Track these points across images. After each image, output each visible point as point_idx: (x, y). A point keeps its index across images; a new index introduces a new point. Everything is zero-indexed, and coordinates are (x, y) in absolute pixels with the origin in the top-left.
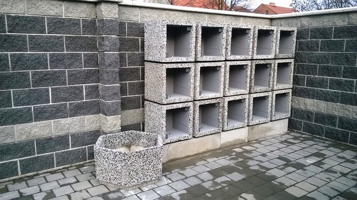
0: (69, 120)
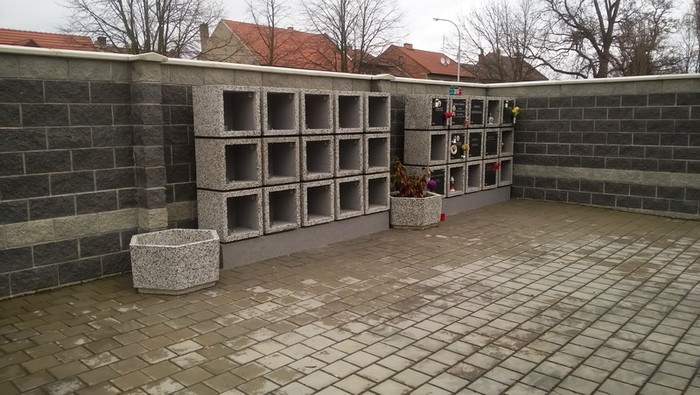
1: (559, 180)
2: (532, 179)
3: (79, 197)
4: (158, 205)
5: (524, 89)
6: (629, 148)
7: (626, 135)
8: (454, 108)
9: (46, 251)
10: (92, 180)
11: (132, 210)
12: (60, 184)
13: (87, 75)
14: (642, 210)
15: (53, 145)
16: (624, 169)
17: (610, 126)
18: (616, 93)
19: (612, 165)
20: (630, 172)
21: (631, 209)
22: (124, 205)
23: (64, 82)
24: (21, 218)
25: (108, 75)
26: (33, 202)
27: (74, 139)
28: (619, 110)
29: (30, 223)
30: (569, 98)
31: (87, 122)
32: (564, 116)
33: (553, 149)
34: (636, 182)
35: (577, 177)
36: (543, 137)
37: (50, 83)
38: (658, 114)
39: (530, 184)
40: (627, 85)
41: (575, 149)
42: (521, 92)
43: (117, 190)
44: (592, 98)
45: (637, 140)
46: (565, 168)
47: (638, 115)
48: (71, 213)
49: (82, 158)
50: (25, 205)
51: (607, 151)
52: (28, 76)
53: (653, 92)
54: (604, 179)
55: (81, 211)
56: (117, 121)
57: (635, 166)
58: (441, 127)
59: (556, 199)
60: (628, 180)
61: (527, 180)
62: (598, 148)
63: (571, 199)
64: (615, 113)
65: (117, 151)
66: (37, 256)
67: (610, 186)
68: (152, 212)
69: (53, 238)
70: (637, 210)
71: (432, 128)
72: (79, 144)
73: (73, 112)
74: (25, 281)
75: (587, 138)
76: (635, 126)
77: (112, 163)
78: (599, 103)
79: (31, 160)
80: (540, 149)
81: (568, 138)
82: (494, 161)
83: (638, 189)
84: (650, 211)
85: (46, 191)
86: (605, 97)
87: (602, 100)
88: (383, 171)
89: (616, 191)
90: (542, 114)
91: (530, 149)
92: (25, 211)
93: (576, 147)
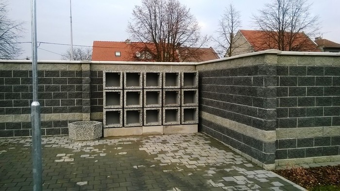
0: (68, 114)
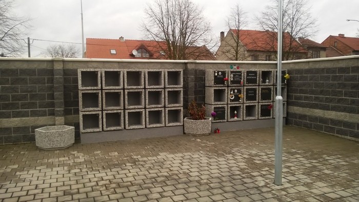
1: (309, 116)
2: (297, 115)
3: (31, 111)
4: (60, 116)
5: (293, 64)
6: (342, 99)
7: (340, 91)
8: (232, 76)
9: (17, 129)
10: (37, 104)
11: (53, 117)
12: (23, 106)
13: (35, 66)
14: (349, 137)
15: (21, 92)
16: (339, 111)
17: (332, 85)
18: (335, 66)
19: (334, 109)
20: (343, 113)
21: (343, 136)
22: (50, 115)
23: (26, 69)
24: (9, 117)
25: (44, 66)
26: (13, 112)
27: (29, 90)
28: (337, 76)
29: (12, 119)
30: (313, 69)
31: (35, 83)
32: (311, 80)
33: (306, 98)
34: (345, 120)
35: (317, 115)
36: (302, 91)
37: (21, 70)
38: (356, 79)
39: (296, 118)
40: (340, 62)
41: (316, 99)
42: (291, 66)
43: (47, 109)
44: (323, 69)
45: (346, 94)
46: (312, 110)
47: (346, 80)
48: (28, 116)
49: (32, 97)
50: (10, 112)
51: (331, 101)
52: (13, 67)
53: (353, 66)
54: (330, 117)
55: (32, 116)
56: (47, 83)
57: (344, 110)
58: (222, 85)
59: (308, 127)
60: (341, 118)
61: (295, 115)
62: (327, 98)
63: (315, 128)
64: (335, 78)
65: (48, 94)
66: (14, 131)
67: (333, 121)
68: (57, 118)
69: (20, 125)
70: (346, 137)
71: (215, 86)
72: (31, 91)
73: (30, 80)
74: (9, 139)
75: (322, 92)
76: (344, 86)
77: (45, 98)
78: (327, 72)
79: (13, 97)
80: (300, 98)
81: (312, 92)
82: (269, 103)
83: (346, 124)
84: (353, 139)
85: (18, 108)
86: (330, 69)
87: (328, 70)
88: (179, 106)
89: (335, 125)
90: (301, 78)
91: (297, 98)
92: (10, 115)
93: (317, 97)
